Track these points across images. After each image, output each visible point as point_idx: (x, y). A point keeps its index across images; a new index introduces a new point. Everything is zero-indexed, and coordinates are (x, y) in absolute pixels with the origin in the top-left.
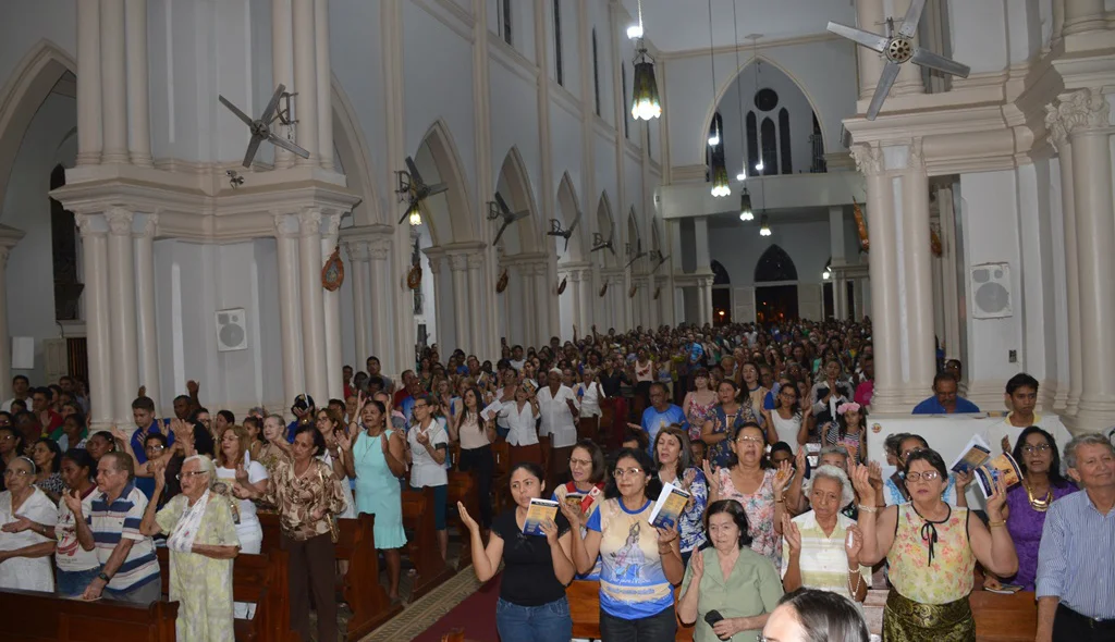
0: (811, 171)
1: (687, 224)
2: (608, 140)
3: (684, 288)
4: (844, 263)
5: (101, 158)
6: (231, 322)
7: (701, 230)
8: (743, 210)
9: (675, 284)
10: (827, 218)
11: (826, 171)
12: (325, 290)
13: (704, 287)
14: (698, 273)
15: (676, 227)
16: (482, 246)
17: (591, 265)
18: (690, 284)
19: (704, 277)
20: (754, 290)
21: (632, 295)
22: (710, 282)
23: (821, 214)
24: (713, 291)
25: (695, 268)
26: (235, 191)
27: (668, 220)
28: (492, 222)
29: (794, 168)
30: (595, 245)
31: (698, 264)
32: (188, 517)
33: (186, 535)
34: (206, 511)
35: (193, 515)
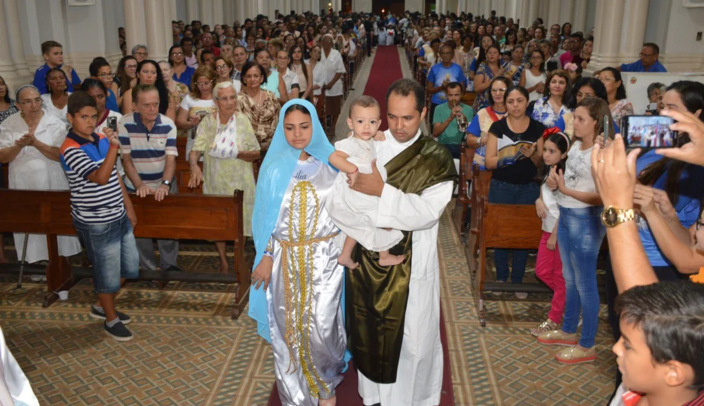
32: (228, 131)
33: (232, 144)
34: (237, 125)
35: (230, 130)
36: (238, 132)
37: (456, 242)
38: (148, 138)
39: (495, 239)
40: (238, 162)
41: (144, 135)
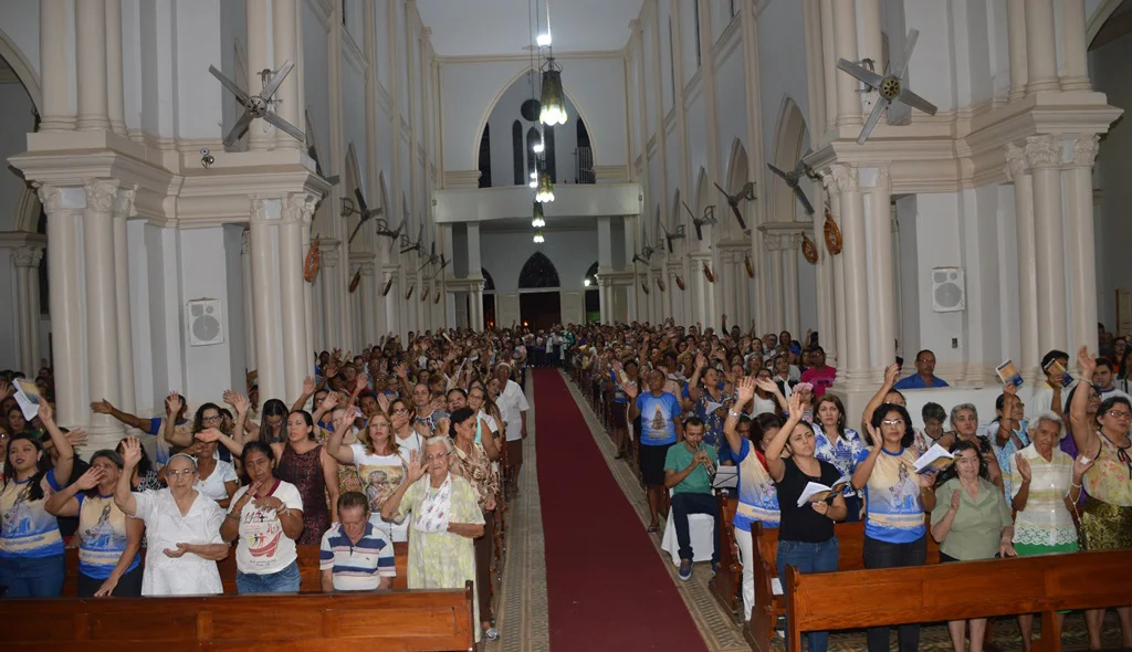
0: (577, 182)
1: (459, 229)
2: (405, 140)
3: (456, 293)
4: (611, 271)
5: (78, 122)
6: (205, 313)
7: (473, 235)
8: (535, 217)
9: (447, 289)
10: (595, 228)
11: (593, 182)
12: (306, 282)
13: (476, 292)
14: (470, 277)
15: (449, 231)
16: (338, 243)
17: (398, 267)
18: (463, 289)
19: (476, 282)
20: (518, 296)
21: (424, 299)
22: (481, 287)
23: (590, 224)
24: (484, 296)
25: (467, 273)
26: (207, 171)
27: (441, 224)
28: (345, 218)
29: (558, 179)
30: (402, 246)
31: (470, 269)
32: (438, 498)
33: (441, 515)
34: (452, 491)
35: (442, 497)
36: (452, 498)
37: (728, 625)
38: (352, 551)
39: (810, 619)
40: (450, 538)
41: (348, 548)
